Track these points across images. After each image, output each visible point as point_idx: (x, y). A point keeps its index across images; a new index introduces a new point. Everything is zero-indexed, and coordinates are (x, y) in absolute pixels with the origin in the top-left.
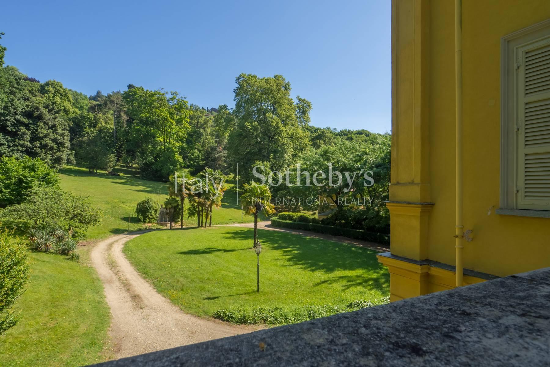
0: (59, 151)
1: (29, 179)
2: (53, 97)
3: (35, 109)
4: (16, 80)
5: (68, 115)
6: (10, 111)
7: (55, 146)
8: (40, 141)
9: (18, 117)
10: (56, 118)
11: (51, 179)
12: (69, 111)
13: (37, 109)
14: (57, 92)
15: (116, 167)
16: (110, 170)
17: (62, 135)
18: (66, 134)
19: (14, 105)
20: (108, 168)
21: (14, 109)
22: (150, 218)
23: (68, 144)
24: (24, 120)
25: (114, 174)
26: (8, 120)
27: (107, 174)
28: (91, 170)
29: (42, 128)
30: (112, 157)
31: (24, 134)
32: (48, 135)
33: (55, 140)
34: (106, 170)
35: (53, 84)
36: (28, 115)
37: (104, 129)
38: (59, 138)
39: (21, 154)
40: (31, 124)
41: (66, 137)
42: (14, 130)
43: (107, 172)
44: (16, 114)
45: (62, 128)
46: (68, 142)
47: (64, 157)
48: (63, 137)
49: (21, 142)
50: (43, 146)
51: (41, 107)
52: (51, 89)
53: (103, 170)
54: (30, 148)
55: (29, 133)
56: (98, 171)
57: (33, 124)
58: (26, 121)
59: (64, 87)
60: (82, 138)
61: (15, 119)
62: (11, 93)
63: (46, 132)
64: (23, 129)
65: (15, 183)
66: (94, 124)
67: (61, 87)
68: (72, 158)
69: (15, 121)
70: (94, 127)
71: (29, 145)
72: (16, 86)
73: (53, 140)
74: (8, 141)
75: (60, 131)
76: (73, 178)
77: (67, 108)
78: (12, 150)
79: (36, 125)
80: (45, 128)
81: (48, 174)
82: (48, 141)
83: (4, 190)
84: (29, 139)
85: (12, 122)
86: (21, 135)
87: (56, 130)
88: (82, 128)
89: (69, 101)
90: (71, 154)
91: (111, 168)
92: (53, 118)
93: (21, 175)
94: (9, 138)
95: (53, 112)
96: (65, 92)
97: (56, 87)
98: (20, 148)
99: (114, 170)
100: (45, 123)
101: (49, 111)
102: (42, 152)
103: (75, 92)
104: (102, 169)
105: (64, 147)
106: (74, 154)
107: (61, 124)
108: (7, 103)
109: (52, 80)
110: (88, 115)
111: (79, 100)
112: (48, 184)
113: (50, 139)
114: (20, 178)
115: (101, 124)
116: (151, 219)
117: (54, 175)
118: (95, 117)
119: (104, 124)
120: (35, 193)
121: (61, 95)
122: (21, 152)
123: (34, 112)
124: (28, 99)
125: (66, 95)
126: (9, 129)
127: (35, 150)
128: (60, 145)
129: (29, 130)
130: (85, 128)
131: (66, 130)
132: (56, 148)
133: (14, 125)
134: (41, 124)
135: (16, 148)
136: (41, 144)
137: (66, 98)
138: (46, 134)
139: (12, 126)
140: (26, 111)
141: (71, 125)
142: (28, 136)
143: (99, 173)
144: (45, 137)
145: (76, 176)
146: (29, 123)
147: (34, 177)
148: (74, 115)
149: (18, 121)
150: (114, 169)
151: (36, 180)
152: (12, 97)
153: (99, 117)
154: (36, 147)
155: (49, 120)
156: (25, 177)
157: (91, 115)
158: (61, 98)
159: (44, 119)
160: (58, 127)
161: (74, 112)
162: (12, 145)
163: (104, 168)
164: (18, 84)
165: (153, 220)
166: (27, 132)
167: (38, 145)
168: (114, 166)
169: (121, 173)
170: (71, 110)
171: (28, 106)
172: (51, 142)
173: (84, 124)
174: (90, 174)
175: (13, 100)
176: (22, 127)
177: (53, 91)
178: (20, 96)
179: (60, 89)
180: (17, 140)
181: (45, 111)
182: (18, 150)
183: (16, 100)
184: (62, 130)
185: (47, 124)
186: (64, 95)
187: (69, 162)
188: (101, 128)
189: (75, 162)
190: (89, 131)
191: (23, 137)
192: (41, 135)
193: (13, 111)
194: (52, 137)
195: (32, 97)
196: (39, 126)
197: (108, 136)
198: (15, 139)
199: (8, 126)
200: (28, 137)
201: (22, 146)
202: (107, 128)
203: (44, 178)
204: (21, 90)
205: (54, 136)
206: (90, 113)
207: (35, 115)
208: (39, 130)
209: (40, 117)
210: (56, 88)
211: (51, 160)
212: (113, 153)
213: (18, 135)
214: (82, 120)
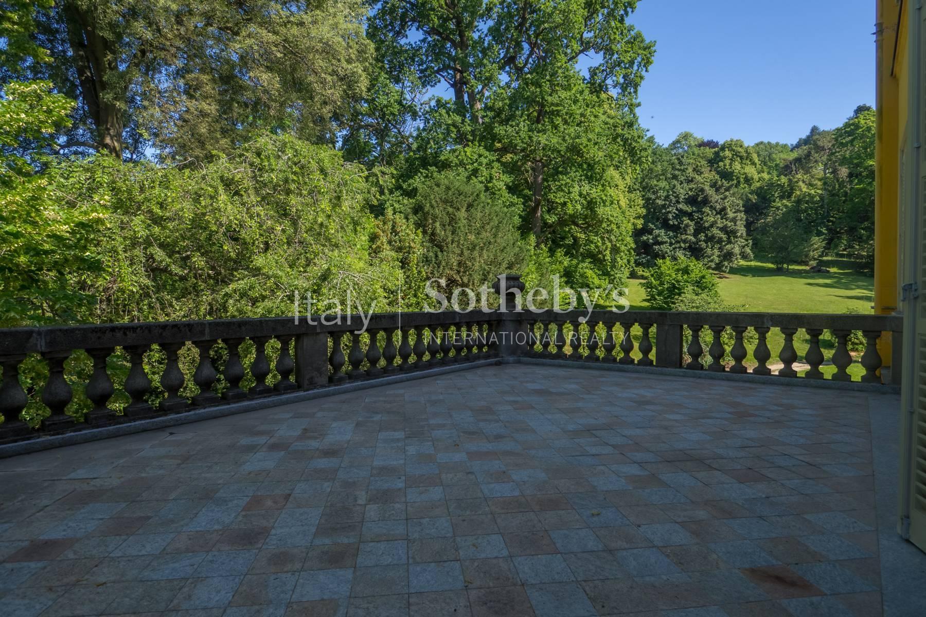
0: (729, 242)
1: (682, 284)
2: (731, 164)
3: (699, 191)
4: (678, 159)
5: (750, 185)
6: (671, 200)
7: (723, 236)
8: (705, 233)
9: (680, 206)
10: (725, 198)
11: (706, 282)
12: (753, 179)
13: (702, 190)
14: (736, 155)
15: (825, 258)
16: (813, 263)
17: (734, 220)
18: (739, 218)
19: (675, 193)
20: (810, 260)
21: (675, 197)
22: (853, 344)
23: (742, 230)
24: (687, 209)
25: (819, 270)
26: (669, 212)
27: (806, 271)
28: (780, 266)
29: (708, 215)
30: (817, 242)
31: (687, 226)
32: (716, 222)
33: (724, 229)
34: (807, 265)
35: (730, 145)
36: (692, 201)
37: (804, 197)
38: (729, 224)
39: (684, 252)
40: (695, 212)
41: (738, 223)
42: (676, 223)
43: (808, 268)
44: (678, 202)
45: (734, 210)
46: (743, 228)
47: (737, 250)
48: (735, 223)
49: (684, 237)
50: (710, 239)
51: (707, 188)
52: (727, 153)
53: (802, 265)
54: (693, 243)
55: (692, 224)
56: (790, 267)
57: (698, 212)
58: (688, 209)
59: (746, 144)
60: (765, 219)
61: (677, 209)
62: (673, 178)
63: (713, 219)
64: (686, 221)
65: (667, 289)
66: (789, 193)
67: (741, 146)
68: (748, 250)
69: (677, 212)
70: (789, 196)
71: (693, 239)
72: (678, 167)
73: (722, 229)
74: (670, 238)
75: (731, 215)
76: (749, 279)
77: (750, 175)
78: (674, 249)
79: (701, 211)
80: (712, 214)
81: (703, 277)
82: (715, 231)
83: (657, 297)
84: (693, 231)
85: (675, 213)
86: (684, 228)
87: (726, 214)
88: (770, 202)
89: (754, 164)
90: (747, 245)
91: (815, 259)
92: (721, 199)
93: (674, 279)
94: (671, 234)
95: (722, 190)
96: (746, 152)
97: (734, 148)
98: (683, 245)
99: (821, 263)
100: (711, 207)
101: (717, 190)
102: (707, 246)
103: (769, 143)
104: (800, 263)
105: (737, 237)
106: (750, 245)
107: (732, 206)
108: (668, 192)
109: (729, 140)
110: (779, 180)
111: (774, 156)
112: (703, 290)
113: (717, 228)
114: (673, 283)
115: (801, 190)
116: (857, 344)
117: (711, 277)
118: (790, 180)
119: (804, 190)
120: (682, 301)
121: (741, 158)
122: (684, 249)
123: (699, 195)
124: (692, 181)
125: (748, 156)
126: (671, 223)
127: (700, 245)
128: (731, 234)
129: (692, 220)
130: (774, 201)
131: (741, 211)
132: (725, 239)
133: (676, 217)
134: (707, 210)
135: (678, 245)
136: (706, 236)
137: (748, 162)
138: (713, 222)
139: (674, 218)
140: (690, 196)
141: (754, 201)
142: (691, 228)
143: (793, 269)
144: (712, 226)
145: (754, 276)
146: (693, 212)
147: (687, 282)
148: (758, 185)
149: (681, 211)
150: (821, 261)
151: (689, 285)
152: (675, 182)
153: (796, 180)
154: (700, 241)
155: (716, 202)
156: (678, 281)
157: (784, 180)
158: (741, 163)
159: (711, 202)
160: (729, 210)
161: (759, 178)
162: (674, 242)
163: (804, 262)
164: (681, 163)
165: (861, 346)
166: (690, 223)
167: (703, 238)
168: (820, 256)
169: (833, 267)
170: (756, 177)
171: (691, 190)
172: (719, 232)
173: (773, 195)
174: (779, 272)
175: (674, 186)
176: (684, 218)
177: (730, 155)
178: (683, 178)
179: (740, 149)
180: (679, 235)
181: (710, 191)
182: (680, 247)
183: (678, 186)
184: (735, 212)
185: (715, 209)
186: (745, 157)
187: (744, 256)
188: (800, 196)
189: (752, 256)
190: (779, 205)
191: (686, 231)
192: (707, 225)
193: (674, 200)
194: (720, 225)
195: (697, 176)
196: (704, 212)
197: (811, 208)
198: (677, 233)
199: (670, 220)
200: (691, 230)
201: (685, 241)
202: (809, 194)
203: (699, 282)
204: (683, 171)
205: (723, 223)
206: (782, 177)
207: (699, 199)
208: (705, 218)
209: (706, 201)
210: (734, 151)
211: (719, 256)
212: (819, 234)
213: (680, 228)
214: (769, 189)
